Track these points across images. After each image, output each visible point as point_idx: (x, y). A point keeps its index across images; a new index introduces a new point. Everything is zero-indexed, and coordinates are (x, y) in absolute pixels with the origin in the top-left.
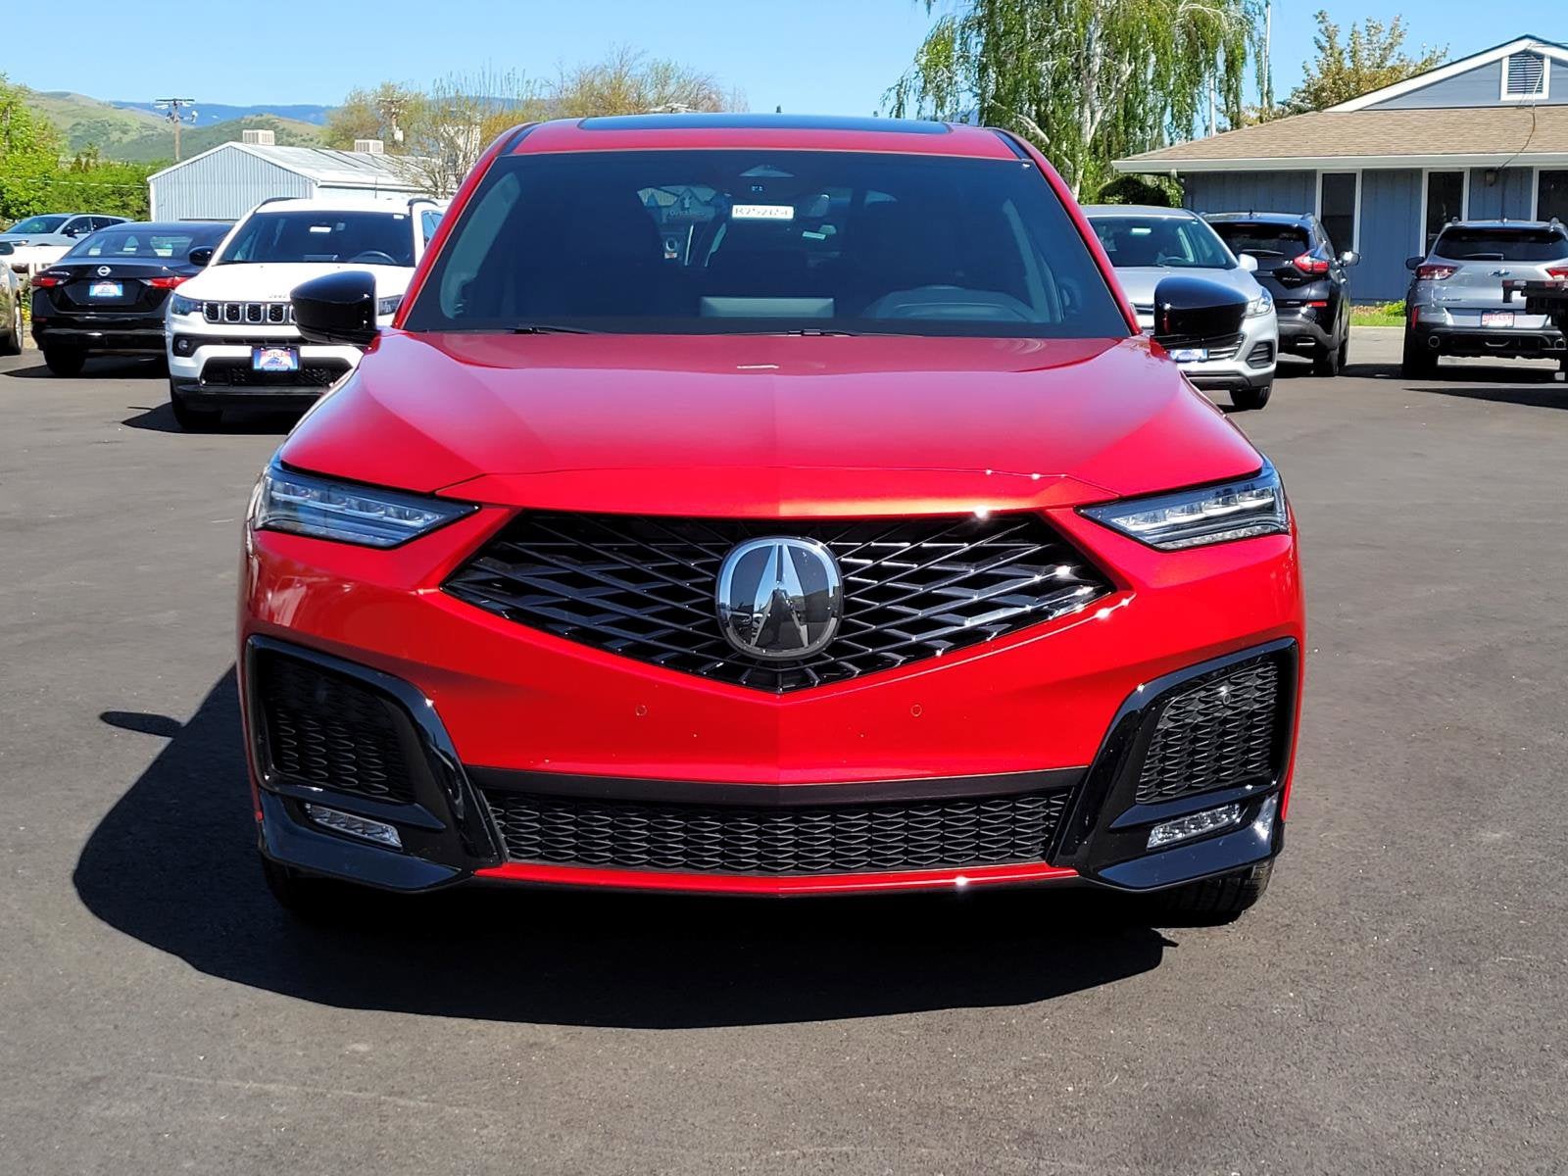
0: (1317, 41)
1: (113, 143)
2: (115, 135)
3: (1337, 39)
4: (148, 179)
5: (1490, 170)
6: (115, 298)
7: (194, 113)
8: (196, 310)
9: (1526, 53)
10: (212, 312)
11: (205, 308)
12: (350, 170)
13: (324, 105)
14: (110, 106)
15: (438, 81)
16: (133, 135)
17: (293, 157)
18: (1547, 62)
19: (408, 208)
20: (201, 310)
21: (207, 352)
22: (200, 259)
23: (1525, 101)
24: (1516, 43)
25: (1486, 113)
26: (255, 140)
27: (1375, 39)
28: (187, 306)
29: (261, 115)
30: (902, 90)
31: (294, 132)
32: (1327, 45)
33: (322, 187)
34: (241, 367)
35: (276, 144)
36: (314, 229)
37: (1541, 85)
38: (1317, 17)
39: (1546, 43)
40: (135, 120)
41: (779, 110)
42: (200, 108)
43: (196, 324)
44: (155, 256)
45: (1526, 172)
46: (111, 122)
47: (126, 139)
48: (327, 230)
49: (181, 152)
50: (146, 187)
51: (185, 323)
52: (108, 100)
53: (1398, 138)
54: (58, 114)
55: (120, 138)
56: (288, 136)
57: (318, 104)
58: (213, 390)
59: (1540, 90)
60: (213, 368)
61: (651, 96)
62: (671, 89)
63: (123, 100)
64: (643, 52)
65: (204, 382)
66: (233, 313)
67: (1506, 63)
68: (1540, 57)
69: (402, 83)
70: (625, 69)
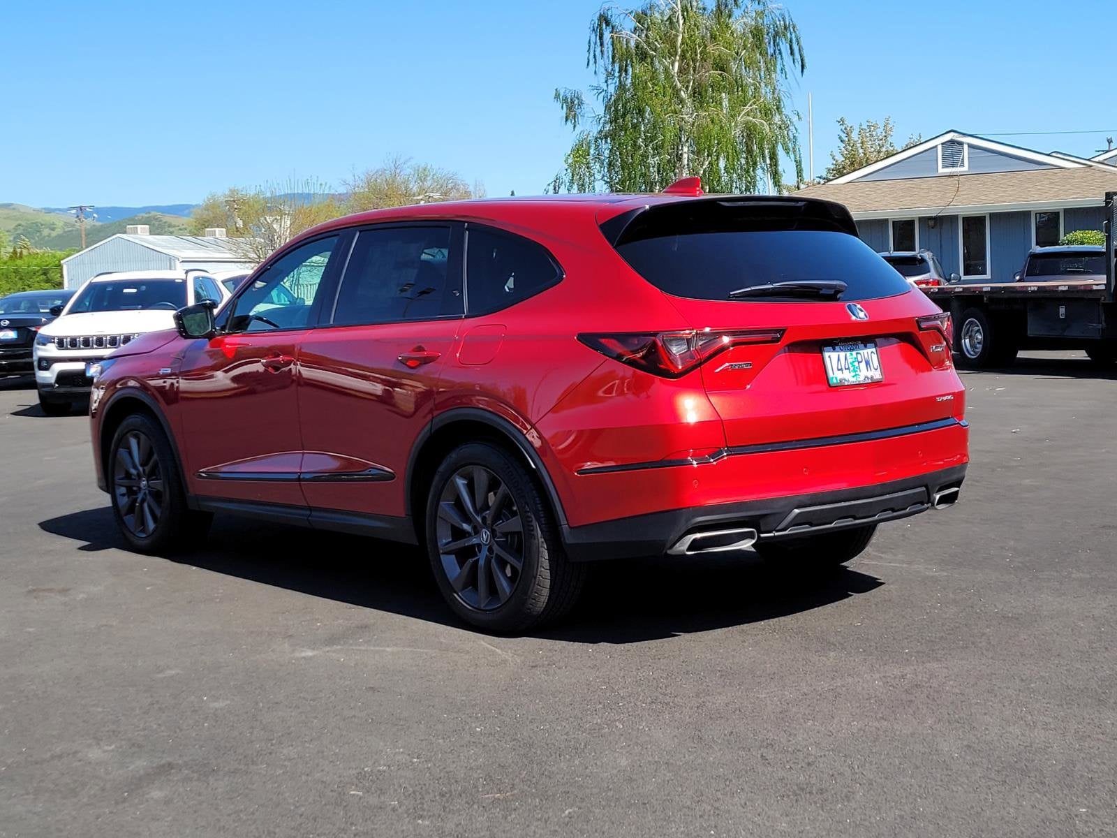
0: (840, 138)
1: (45, 237)
2: (46, 232)
3: (852, 135)
4: (62, 262)
5: (930, 218)
6: (12, 340)
7: (95, 215)
8: (51, 342)
9: (952, 141)
10: (61, 344)
11: (56, 340)
12: (201, 249)
13: (194, 204)
14: (41, 211)
15: (258, 187)
16: (58, 231)
17: (162, 242)
18: (966, 147)
19: (185, 275)
20: (54, 342)
21: (58, 367)
22: (56, 312)
23: (954, 172)
24: (946, 135)
25: (928, 181)
26: (135, 232)
27: (874, 133)
28: (47, 340)
29: (149, 213)
30: (557, 184)
31: (173, 223)
32: (846, 139)
33: (183, 261)
34: (80, 375)
35: (150, 234)
36: (125, 291)
37: (963, 162)
38: (839, 122)
39: (964, 134)
40: (59, 221)
41: (513, 194)
42: (98, 210)
43: (51, 351)
44: (39, 313)
45: (953, 219)
46: (42, 222)
47: (54, 234)
48: (135, 291)
49: (86, 242)
50: (60, 266)
51: (45, 350)
52: (41, 207)
53: (871, 200)
54: (5, 218)
55: (50, 234)
56: (169, 227)
57: (190, 203)
58: (62, 390)
59: (962, 165)
60: (63, 378)
61: (415, 189)
62: (428, 184)
63: (52, 207)
64: (410, 159)
65: (57, 385)
66: (74, 344)
67: (940, 148)
68: (961, 144)
69: (243, 188)
70: (398, 171)
